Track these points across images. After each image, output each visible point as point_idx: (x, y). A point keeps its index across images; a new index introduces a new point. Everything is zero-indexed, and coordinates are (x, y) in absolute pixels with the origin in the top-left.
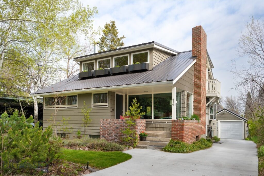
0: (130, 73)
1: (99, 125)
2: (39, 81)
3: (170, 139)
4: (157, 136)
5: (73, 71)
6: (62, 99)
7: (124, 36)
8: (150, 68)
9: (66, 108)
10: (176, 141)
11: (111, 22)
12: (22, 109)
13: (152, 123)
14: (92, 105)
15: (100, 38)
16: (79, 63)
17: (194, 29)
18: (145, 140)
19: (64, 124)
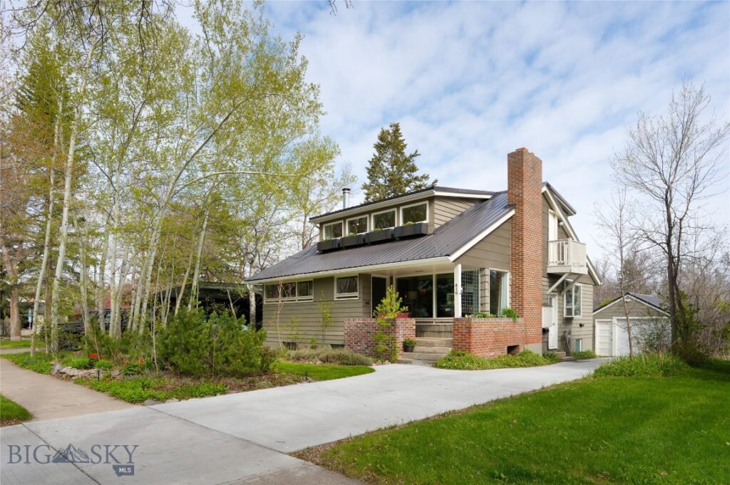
0: (398, 241)
1: (342, 329)
2: (257, 257)
3: (450, 349)
4: (432, 345)
5: (312, 236)
6: (290, 288)
7: (416, 152)
8: (430, 231)
9: (296, 302)
10: (460, 352)
11: (391, 126)
12: (232, 305)
13: (434, 324)
14: (335, 296)
15: (371, 160)
16: (318, 225)
17: (511, 156)
18: (412, 351)
19: (293, 327)
